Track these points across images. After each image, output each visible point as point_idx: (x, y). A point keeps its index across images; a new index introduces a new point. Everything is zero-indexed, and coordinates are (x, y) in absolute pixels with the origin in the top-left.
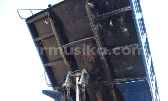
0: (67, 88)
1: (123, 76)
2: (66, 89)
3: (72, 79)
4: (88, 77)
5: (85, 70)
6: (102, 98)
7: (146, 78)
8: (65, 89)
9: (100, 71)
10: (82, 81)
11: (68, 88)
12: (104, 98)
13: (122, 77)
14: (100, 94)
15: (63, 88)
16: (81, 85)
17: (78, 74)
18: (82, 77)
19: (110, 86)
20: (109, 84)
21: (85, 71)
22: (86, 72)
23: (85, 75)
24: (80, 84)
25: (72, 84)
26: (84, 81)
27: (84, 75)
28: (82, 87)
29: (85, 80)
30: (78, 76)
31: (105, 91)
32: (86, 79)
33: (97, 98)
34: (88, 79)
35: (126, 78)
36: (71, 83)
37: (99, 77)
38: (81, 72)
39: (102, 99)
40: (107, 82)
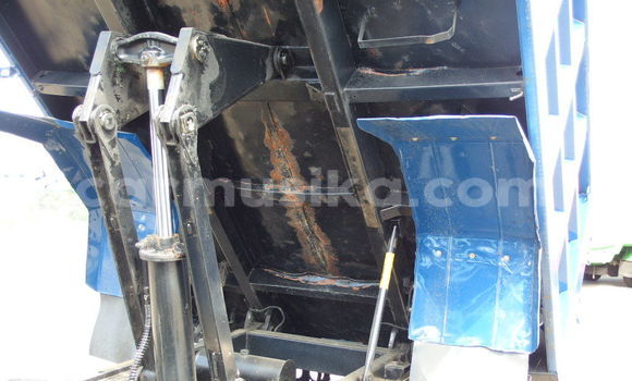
0: (101, 135)
1: (406, 58)
2: (96, 136)
3: (123, 76)
4: (212, 72)
5: (193, 35)
6: (294, 152)
7: (518, 86)
8: (89, 137)
9: (284, 19)
10: (180, 102)
11: (108, 132)
12: (307, 154)
13: (400, 64)
14: (287, 135)
15: (78, 129)
16: (175, 128)
17: (152, 57)
18: (177, 82)
19: (333, 107)
20: (330, 98)
21: (194, 45)
22: (199, 47)
23: (196, 65)
24: (165, 125)
25: (126, 103)
26: (189, 106)
27: (186, 70)
28: (178, 139)
29: (195, 98)
30: (156, 64)
31: (308, 120)
32: (199, 84)
33: (268, 151)
34: (212, 87)
35: (419, 71)
36: (124, 96)
37: (277, 56)
38: (174, 44)
39: (294, 158)
40: (318, 86)
